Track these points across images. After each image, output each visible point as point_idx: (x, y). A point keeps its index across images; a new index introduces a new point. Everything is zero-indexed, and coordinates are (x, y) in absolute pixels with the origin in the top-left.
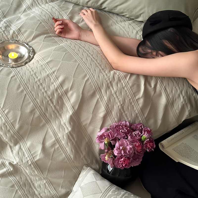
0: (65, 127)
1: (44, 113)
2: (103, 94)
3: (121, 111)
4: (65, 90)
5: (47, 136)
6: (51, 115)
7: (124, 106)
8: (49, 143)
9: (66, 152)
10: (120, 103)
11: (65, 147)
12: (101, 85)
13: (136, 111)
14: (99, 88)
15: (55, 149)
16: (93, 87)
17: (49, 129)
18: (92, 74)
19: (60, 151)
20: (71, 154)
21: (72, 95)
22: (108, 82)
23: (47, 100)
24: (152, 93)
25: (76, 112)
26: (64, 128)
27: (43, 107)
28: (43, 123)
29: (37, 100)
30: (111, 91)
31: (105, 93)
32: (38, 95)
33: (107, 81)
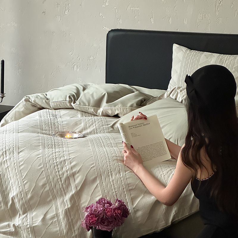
0: (66, 204)
2: (103, 181)
6: (58, 192)
7: (117, 193)
8: (49, 216)
9: (61, 226)
10: (115, 190)
11: (61, 221)
12: (103, 173)
14: (101, 174)
15: (52, 222)
17: (54, 205)
19: (57, 225)
23: (57, 178)
25: (77, 192)
27: (53, 183)
28: (50, 198)
29: (50, 176)
30: (110, 179)
32: (52, 172)
33: (108, 170)
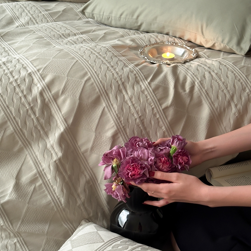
0: (52, 152)
1: (21, 129)
2: (112, 101)
3: (140, 128)
4: (54, 93)
5: (23, 168)
6: (32, 132)
7: (143, 119)
8: (25, 178)
9: (53, 193)
10: (138, 115)
11: (52, 184)
12: (109, 87)
13: (163, 128)
16: (96, 89)
17: (28, 156)
18: (95, 72)
19: (44, 191)
20: (62, 195)
21: (64, 101)
22: (120, 82)
23: (25, 109)
24: (188, 101)
25: (69, 128)
26: (52, 154)
27: (20, 118)
28: (19, 146)
29: (10, 108)
30: (124, 97)
31: (115, 99)
32: (12, 100)
33: (117, 82)
